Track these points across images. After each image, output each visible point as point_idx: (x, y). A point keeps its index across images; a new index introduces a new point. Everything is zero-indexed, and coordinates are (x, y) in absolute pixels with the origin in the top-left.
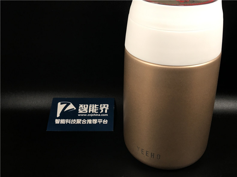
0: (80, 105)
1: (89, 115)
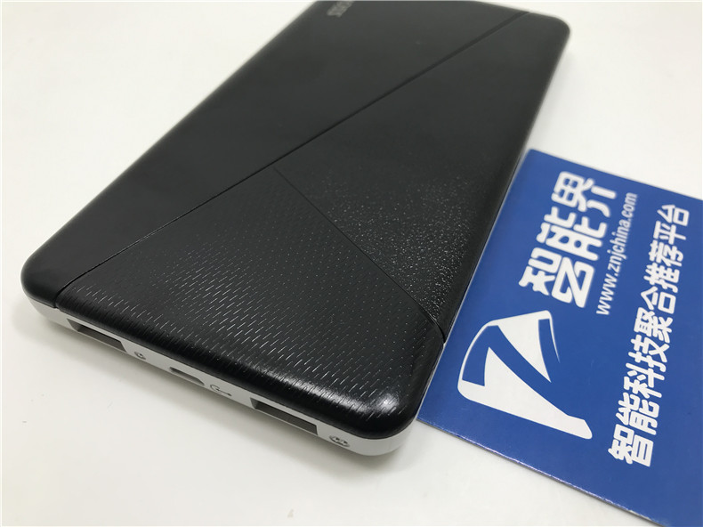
1: (616, 266)
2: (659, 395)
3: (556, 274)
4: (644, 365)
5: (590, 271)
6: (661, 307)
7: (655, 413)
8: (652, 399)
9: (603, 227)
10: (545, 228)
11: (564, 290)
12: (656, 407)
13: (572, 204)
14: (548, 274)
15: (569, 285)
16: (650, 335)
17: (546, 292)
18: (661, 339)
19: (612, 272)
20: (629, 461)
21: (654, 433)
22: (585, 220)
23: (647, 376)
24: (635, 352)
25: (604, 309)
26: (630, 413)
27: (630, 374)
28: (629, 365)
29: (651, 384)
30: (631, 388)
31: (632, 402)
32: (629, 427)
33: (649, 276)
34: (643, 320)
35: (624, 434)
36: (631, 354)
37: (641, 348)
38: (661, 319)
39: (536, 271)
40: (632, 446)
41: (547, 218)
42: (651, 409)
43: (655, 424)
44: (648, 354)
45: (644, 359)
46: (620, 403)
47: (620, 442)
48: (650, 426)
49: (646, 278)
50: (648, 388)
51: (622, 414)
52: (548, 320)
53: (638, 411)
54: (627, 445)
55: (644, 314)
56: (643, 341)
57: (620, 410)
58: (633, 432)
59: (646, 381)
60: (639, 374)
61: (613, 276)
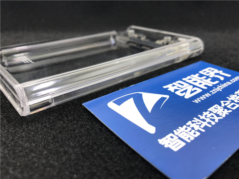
0: (165, 87)
1: (214, 92)
2: (203, 131)
3: (182, 88)
4: (204, 120)
5: (199, 91)
6: (229, 107)
7: (196, 136)
8: (199, 131)
9: (217, 82)
10: (189, 77)
11: (182, 92)
12: (198, 134)
13: (207, 75)
14: (178, 87)
15: (186, 92)
16: (215, 113)
17: (173, 91)
18: (220, 115)
19: (211, 93)
20: (166, 146)
21: (189, 141)
22: (210, 79)
23: (202, 124)
24: (202, 116)
25: (197, 101)
26: (181, 132)
27: (193, 121)
28: (194, 118)
29: (202, 126)
30: (190, 125)
31: (186, 129)
32: (177, 136)
33: (230, 97)
34: (215, 108)
35: (172, 137)
36: (199, 116)
37: (207, 115)
38: (226, 110)
39: (174, 86)
40: (172, 142)
41: (192, 75)
42: (195, 134)
43: (192, 139)
44: (209, 118)
45: (205, 119)
46: (180, 128)
47: (167, 139)
48: (189, 139)
49: (227, 98)
50: (200, 127)
51: (177, 131)
52: (167, 98)
53: (187, 133)
54: (170, 141)
55: (217, 107)
56: (209, 113)
57: (177, 130)
58: (178, 138)
59: (200, 125)
60: (198, 122)
61: (211, 94)
